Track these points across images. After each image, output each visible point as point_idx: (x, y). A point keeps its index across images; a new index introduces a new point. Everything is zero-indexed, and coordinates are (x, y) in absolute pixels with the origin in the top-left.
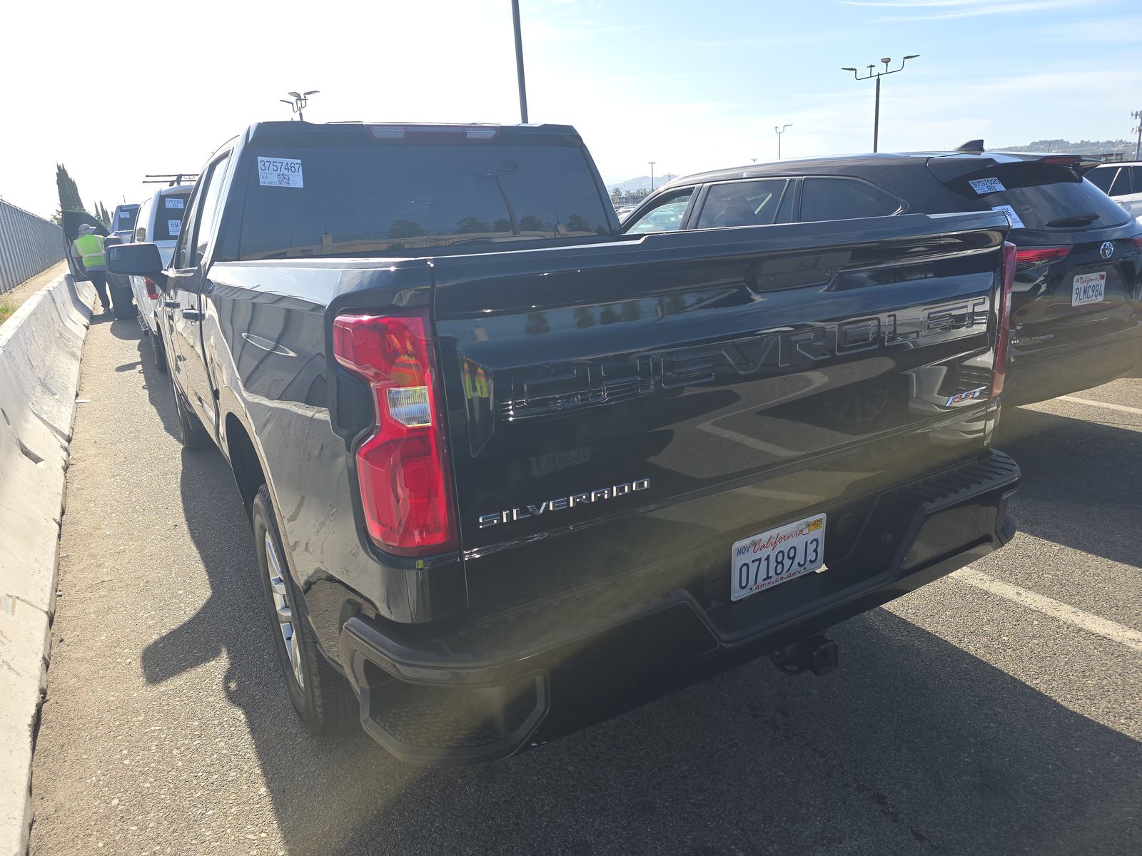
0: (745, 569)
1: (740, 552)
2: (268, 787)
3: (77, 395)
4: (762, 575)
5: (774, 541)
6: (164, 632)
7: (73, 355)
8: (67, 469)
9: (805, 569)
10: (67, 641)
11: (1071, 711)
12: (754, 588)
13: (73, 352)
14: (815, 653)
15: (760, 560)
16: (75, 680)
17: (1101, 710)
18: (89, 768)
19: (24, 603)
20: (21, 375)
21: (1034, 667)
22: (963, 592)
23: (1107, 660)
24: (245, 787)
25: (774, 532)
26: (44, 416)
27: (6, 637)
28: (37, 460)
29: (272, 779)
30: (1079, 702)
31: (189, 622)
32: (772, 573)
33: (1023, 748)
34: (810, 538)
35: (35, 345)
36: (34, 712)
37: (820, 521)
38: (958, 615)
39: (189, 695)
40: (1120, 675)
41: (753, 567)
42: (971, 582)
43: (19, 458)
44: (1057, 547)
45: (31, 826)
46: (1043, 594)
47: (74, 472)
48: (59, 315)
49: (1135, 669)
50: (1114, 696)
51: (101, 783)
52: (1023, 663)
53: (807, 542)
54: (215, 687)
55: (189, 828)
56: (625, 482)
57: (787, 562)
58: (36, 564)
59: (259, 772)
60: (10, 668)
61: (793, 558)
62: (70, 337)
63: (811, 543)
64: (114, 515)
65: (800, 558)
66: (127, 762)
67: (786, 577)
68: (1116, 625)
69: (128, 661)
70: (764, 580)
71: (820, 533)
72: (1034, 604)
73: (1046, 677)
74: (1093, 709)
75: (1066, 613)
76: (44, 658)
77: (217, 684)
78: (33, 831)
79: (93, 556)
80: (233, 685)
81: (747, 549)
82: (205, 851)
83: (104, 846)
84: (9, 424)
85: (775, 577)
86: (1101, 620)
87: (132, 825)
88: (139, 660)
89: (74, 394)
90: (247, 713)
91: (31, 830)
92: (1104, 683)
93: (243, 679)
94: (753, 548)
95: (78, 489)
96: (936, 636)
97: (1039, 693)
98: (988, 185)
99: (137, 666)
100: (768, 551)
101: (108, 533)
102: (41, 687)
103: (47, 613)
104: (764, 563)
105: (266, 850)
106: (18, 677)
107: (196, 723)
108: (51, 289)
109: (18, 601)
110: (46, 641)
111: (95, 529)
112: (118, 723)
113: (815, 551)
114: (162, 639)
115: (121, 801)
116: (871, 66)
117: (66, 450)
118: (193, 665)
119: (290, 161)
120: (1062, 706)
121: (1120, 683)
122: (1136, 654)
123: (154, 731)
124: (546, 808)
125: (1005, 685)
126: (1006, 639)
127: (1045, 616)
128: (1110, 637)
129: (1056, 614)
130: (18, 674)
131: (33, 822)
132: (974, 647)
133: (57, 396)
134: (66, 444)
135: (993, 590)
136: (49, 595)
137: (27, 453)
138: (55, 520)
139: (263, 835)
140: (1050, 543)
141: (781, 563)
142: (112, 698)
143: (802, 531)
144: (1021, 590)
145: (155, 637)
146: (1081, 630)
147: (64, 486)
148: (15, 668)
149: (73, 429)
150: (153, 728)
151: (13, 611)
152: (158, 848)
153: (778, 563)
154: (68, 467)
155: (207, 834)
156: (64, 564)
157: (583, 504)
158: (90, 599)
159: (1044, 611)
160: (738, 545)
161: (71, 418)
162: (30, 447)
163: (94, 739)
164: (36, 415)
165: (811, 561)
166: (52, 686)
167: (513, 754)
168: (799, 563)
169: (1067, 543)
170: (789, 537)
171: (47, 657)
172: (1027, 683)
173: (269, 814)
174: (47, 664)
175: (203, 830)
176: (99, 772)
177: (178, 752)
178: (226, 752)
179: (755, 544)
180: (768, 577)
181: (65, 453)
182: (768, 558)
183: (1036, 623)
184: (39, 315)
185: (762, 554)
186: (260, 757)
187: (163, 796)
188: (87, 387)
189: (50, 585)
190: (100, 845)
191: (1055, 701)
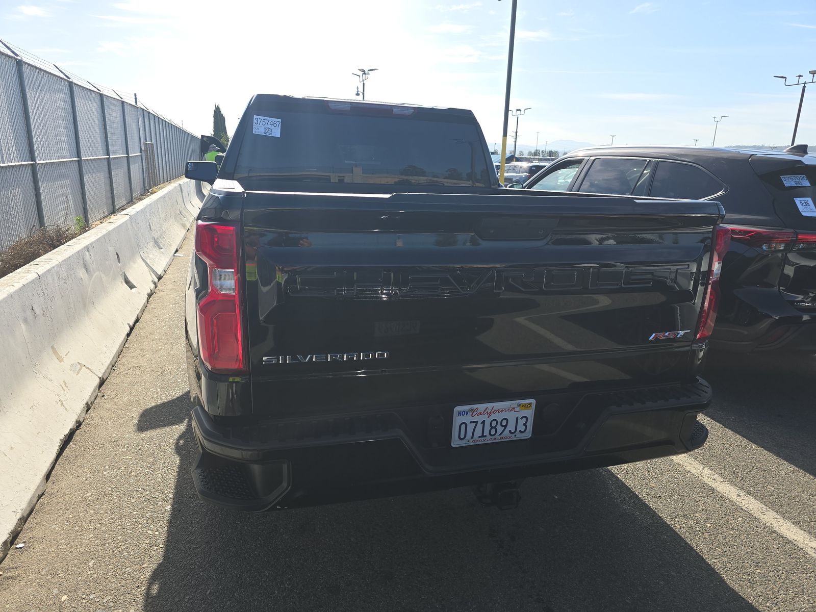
0: (463, 427)
1: (460, 413)
2: (172, 506)
3: (177, 251)
4: (478, 432)
5: (489, 412)
6: (159, 402)
7: (184, 226)
8: (151, 295)
9: (515, 436)
10: (106, 396)
11: (730, 588)
12: (471, 441)
13: (185, 224)
14: (500, 494)
15: (476, 422)
16: (100, 420)
17: (755, 593)
18: (84, 472)
19: (87, 369)
20: (140, 234)
21: (719, 550)
22: (695, 486)
23: (783, 558)
24: (160, 503)
25: (490, 405)
26: (148, 261)
27: (67, 387)
28: (132, 287)
29: (177, 502)
30: (741, 583)
31: (176, 399)
32: (486, 433)
33: (675, 604)
34: (520, 415)
35: (158, 217)
36: (67, 433)
37: (530, 404)
38: (681, 501)
39: (156, 442)
40: (787, 571)
41: (471, 427)
42: (705, 479)
43: (120, 283)
44: (792, 468)
45: (40, 497)
46: (759, 500)
47: (155, 297)
48: (183, 200)
49: (802, 570)
50: (772, 586)
51: (87, 482)
52: (712, 545)
53: (517, 418)
54: (171, 441)
55: (120, 518)
56: (370, 351)
57: (500, 429)
58: (105, 348)
59: (172, 496)
60: (62, 404)
61: (505, 427)
62: (187, 214)
63: (521, 418)
64: (165, 327)
65: (511, 427)
66: (105, 473)
67: (498, 438)
68: (806, 535)
69: (132, 415)
70: (480, 437)
71: (530, 413)
72: (746, 506)
73: (725, 559)
74: (749, 590)
75: (770, 518)
76: (87, 404)
77: (172, 441)
78: (41, 500)
79: (142, 349)
80: (181, 442)
81: (466, 413)
82: (122, 534)
83: (72, 518)
84: (119, 263)
85: (489, 437)
86: (796, 529)
87: (92, 509)
88: (138, 416)
89: (175, 250)
90: (181, 460)
91: (39, 499)
92: (770, 574)
93: (189, 440)
94: (471, 413)
95: (152, 308)
96: (654, 512)
97: (713, 569)
98: (797, 180)
99: (135, 420)
100: (484, 417)
101: (156, 338)
102: (78, 420)
103: (100, 378)
104: (480, 426)
105: (154, 542)
106: (65, 411)
107: (152, 460)
108: (181, 183)
109: (84, 368)
110: (92, 394)
111: (151, 334)
112: (111, 450)
113: (525, 425)
114: (157, 406)
115: (92, 494)
116: (800, 76)
117: (155, 283)
118: (165, 425)
119: (274, 119)
120: (725, 583)
121: (783, 577)
122: (808, 559)
123: (127, 459)
124: (325, 560)
125: (688, 558)
126: (709, 525)
127: (750, 516)
128: (795, 543)
129: (761, 516)
130: (66, 409)
131: (43, 494)
132: (679, 526)
133: (162, 250)
134: (156, 280)
135: (719, 489)
136: (105, 368)
137: (127, 282)
138: (129, 324)
139: (157, 533)
140: (787, 464)
141: (495, 428)
142: (114, 435)
143: (514, 408)
144: (742, 493)
145: (153, 404)
146: (775, 532)
147: (144, 305)
148: (65, 405)
149: (165, 272)
150: (128, 457)
151: (78, 373)
152: (99, 526)
153: (492, 428)
154: (153, 294)
155: (128, 524)
156: (125, 352)
157: (338, 361)
158: (129, 374)
159: (752, 512)
160: (458, 409)
161: (166, 265)
162: (130, 279)
163: (95, 456)
164: (143, 259)
165: (520, 431)
166: (86, 421)
167: (266, 509)
168: (510, 431)
169: (802, 467)
170: (502, 411)
171: (89, 403)
172: (707, 560)
173: (166, 522)
174: (88, 407)
175: (127, 522)
176: (89, 475)
177: (134, 474)
178: (160, 480)
179: (472, 410)
180: (483, 436)
181: (153, 285)
182: (483, 422)
183: (740, 519)
184: (166, 199)
185: (480, 419)
186: (176, 488)
187: (115, 497)
188: (185, 247)
189: (109, 362)
190: (71, 516)
191: (721, 578)
